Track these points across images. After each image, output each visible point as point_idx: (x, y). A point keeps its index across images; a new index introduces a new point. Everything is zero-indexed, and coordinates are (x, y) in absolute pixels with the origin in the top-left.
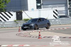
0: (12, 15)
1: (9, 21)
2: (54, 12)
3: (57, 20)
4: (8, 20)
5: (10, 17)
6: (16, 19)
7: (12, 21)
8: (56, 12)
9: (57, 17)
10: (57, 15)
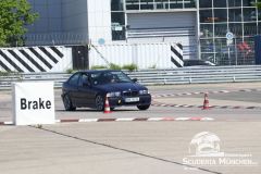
0: (61, 55)
1: (52, 70)
2: (172, 49)
3: (181, 73)
4: (50, 67)
5: (56, 61)
6: (70, 66)
7: (61, 70)
8: (178, 49)
9: (182, 63)
10: (180, 57)
